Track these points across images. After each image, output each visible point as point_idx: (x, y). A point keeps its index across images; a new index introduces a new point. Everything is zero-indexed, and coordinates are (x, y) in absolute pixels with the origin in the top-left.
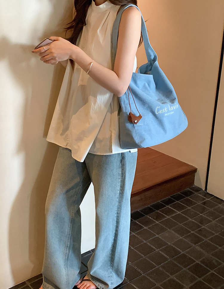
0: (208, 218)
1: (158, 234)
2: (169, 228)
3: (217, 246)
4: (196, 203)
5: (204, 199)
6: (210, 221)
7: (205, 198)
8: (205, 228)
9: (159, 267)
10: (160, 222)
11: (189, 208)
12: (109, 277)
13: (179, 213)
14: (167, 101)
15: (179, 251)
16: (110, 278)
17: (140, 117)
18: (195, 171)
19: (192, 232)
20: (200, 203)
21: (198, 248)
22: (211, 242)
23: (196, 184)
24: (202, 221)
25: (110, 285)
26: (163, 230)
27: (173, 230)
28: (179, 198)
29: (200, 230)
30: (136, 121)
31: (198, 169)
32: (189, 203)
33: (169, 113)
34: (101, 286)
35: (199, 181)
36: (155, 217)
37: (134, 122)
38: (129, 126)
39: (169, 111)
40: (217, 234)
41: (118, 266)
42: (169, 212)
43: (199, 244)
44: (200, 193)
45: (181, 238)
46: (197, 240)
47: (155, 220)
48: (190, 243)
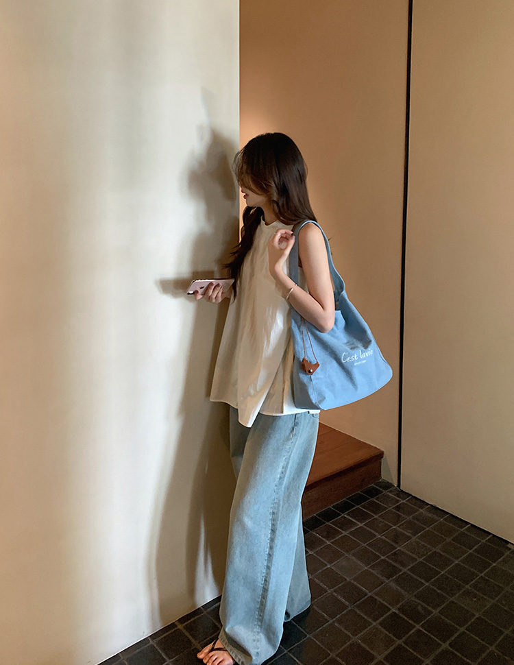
0: (405, 532)
1: (330, 562)
2: (347, 551)
3: (423, 581)
4: (386, 508)
5: (398, 501)
6: (409, 538)
7: (398, 499)
8: (403, 550)
9: (334, 622)
10: (332, 543)
11: (376, 517)
12: (254, 640)
13: (361, 525)
14: (360, 345)
15: (364, 592)
16: (255, 643)
17: (317, 365)
18: (380, 455)
19: (382, 558)
20: (391, 508)
21: (393, 585)
22: (412, 574)
23: (384, 477)
24: (397, 538)
25: (254, 658)
26: (337, 555)
27: (353, 555)
28: (359, 499)
29: (395, 553)
30: (312, 371)
31: (385, 453)
32: (376, 508)
33: (360, 363)
34: (240, 658)
35: (388, 472)
36: (325, 534)
37: (309, 372)
38: (304, 377)
39: (359, 359)
40: (421, 560)
41: (270, 620)
42: (345, 524)
43: (394, 577)
44: (391, 492)
45: (366, 568)
46: (390, 571)
47: (324, 539)
48: (379, 576)
